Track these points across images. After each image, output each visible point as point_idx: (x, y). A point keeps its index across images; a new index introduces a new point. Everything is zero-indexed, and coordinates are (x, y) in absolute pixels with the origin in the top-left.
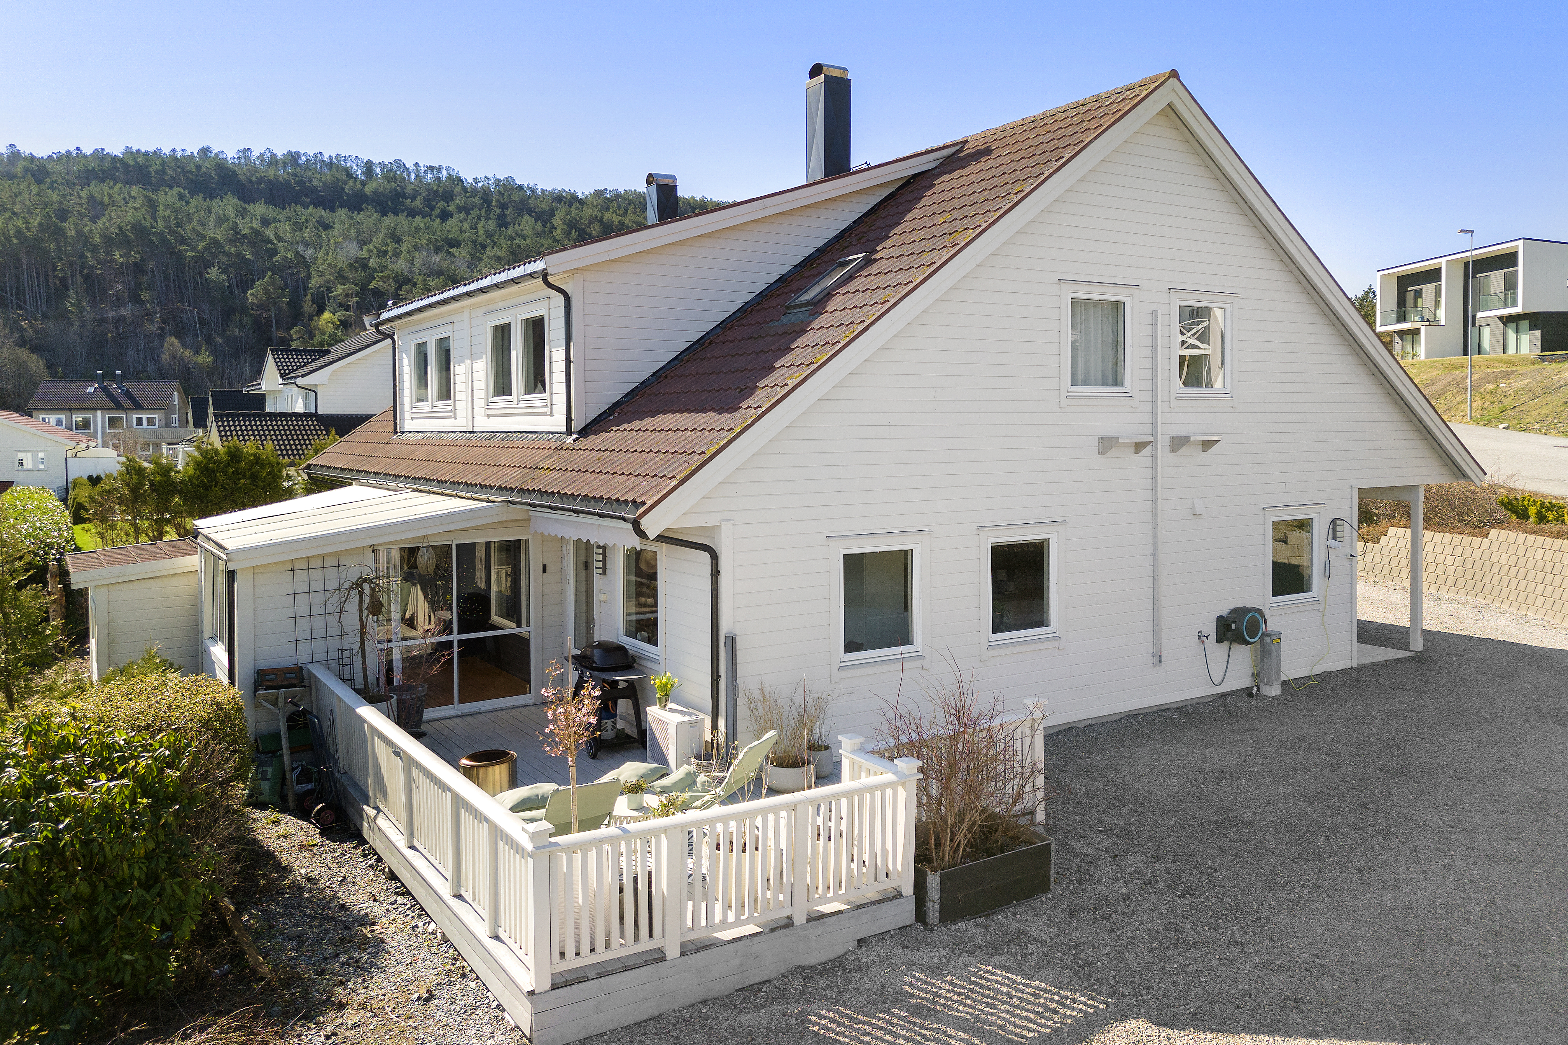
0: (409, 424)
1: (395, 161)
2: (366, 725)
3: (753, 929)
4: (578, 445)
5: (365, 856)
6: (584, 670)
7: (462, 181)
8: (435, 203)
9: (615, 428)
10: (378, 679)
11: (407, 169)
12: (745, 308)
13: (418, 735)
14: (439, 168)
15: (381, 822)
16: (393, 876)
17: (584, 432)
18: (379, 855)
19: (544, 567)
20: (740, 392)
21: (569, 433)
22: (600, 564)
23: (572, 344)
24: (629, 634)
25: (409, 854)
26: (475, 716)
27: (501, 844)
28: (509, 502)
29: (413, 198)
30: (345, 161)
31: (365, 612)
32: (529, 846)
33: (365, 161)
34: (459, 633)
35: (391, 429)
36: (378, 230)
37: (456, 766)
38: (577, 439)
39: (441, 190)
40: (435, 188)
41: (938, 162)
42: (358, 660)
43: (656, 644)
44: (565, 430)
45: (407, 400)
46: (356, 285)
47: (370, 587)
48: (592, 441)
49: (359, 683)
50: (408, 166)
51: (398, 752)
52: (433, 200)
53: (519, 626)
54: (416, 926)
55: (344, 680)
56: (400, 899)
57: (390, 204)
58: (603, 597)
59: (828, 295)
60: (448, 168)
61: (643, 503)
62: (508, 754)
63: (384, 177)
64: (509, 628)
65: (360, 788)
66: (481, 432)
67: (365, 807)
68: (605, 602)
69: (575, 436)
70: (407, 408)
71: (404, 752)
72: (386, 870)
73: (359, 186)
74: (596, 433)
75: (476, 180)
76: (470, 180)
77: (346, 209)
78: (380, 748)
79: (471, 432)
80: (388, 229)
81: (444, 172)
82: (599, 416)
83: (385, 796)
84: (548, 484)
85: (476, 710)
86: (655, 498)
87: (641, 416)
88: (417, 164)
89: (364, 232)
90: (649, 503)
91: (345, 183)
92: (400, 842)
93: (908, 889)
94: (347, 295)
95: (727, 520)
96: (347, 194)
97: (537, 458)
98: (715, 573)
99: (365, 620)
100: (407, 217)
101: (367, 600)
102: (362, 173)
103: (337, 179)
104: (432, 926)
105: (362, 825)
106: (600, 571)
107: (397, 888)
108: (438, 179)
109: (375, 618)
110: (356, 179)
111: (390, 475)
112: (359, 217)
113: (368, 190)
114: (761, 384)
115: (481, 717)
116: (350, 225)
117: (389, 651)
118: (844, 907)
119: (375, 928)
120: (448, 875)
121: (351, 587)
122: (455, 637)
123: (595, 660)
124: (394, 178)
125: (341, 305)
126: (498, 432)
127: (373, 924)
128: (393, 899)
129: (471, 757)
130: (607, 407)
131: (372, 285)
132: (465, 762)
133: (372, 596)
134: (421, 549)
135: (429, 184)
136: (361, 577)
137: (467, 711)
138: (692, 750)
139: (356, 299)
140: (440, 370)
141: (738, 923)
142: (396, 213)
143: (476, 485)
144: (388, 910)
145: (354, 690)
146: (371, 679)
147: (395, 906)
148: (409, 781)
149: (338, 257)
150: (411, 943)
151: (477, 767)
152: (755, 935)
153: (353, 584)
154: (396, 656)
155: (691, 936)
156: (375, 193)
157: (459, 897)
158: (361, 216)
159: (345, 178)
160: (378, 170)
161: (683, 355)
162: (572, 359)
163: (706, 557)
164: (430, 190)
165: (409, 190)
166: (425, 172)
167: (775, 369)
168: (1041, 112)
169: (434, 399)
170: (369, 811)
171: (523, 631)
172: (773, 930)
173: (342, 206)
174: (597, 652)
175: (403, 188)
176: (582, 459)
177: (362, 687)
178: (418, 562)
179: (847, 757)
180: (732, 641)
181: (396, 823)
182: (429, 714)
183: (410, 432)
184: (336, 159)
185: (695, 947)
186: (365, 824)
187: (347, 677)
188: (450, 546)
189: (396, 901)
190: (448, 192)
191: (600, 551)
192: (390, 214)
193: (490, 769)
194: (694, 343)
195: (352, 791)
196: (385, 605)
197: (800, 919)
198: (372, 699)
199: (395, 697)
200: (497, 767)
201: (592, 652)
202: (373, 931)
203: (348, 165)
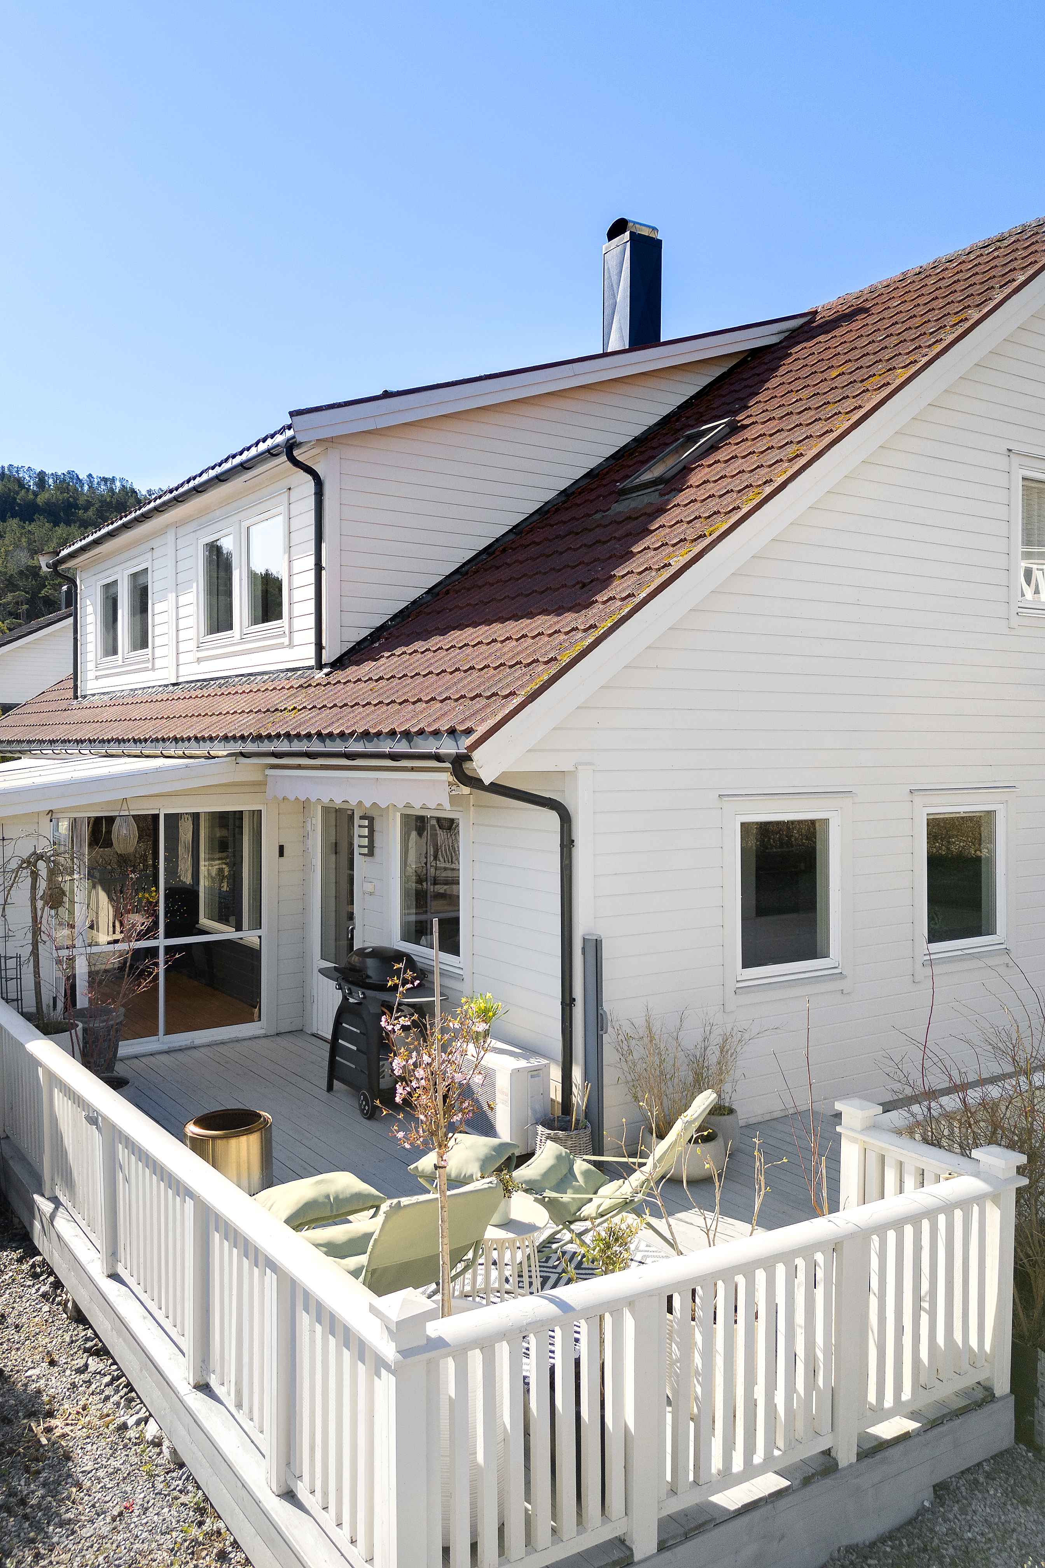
0: (91, 684)
1: (69, 473)
2: (40, 1070)
3: (771, 1483)
4: (332, 679)
5: (36, 1276)
6: (353, 988)
7: (136, 492)
8: (108, 514)
9: (387, 654)
10: (55, 999)
11: (81, 481)
12: (546, 509)
13: (117, 1083)
14: (113, 480)
15: (62, 1224)
16: (79, 1318)
17: (339, 664)
18: (56, 1277)
19: (281, 849)
20: (582, 588)
21: (320, 666)
22: (365, 842)
23: (324, 545)
24: (405, 938)
25: (110, 1288)
26: (188, 1052)
27: (304, 1320)
28: (242, 754)
29: (86, 509)
30: (17, 472)
31: (40, 904)
32: (389, 1350)
33: (38, 471)
34: (167, 936)
35: (71, 693)
36: (50, 539)
37: (180, 1135)
38: (331, 673)
39: (114, 501)
40: (108, 500)
41: (782, 336)
42: (28, 971)
43: (455, 951)
44: (312, 662)
45: (91, 656)
46: (27, 593)
47: (48, 867)
48: (352, 672)
49: (30, 1005)
50: (81, 477)
51: (94, 1119)
52: (106, 511)
53: (239, 928)
54: (124, 1427)
55: (7, 1001)
56: (94, 1364)
57: (62, 514)
58: (369, 887)
59: (686, 470)
60: (122, 480)
61: (469, 732)
62: (260, 1116)
63: (57, 488)
64: (225, 932)
65: (29, 1164)
66: (187, 682)
67: (36, 1197)
68: (371, 894)
69: (326, 670)
70: (91, 666)
71: (105, 1119)
72: (70, 1305)
73: (31, 496)
74: (358, 663)
75: (149, 491)
76: (144, 492)
77: (18, 519)
78: (62, 1106)
79: (174, 685)
80: (60, 538)
81: (118, 484)
82: (359, 643)
83: (69, 1183)
84: (300, 725)
85: (188, 1043)
86: (490, 723)
87: (425, 635)
88: (90, 476)
89: (35, 541)
90: (481, 730)
91: (17, 493)
92: (96, 1267)
93: (1002, 1385)
94: (17, 603)
95: (586, 764)
96: (19, 505)
97: (276, 699)
98: (567, 844)
99: (39, 913)
100: (79, 528)
101: (42, 885)
102: (35, 484)
103: (9, 489)
104: (151, 1430)
105: (32, 1225)
106: (365, 851)
107: (88, 1339)
108: (112, 490)
109: (53, 912)
110: (28, 489)
111: (69, 741)
112: (31, 527)
113: (40, 500)
114: (619, 572)
115: (196, 1054)
116: (22, 534)
117: (71, 960)
118: (912, 1425)
119: (53, 1422)
120: (186, 1343)
121: (20, 867)
122: (161, 942)
123: (370, 973)
124: (67, 489)
125: (10, 614)
126: (212, 679)
127: (50, 1414)
128: (81, 1363)
129: (203, 1122)
130: (367, 632)
131: (43, 593)
132: (192, 1129)
133: (50, 879)
134: (118, 820)
135: (102, 496)
136: (35, 853)
137: (176, 1045)
138: (534, 1111)
139: (25, 607)
140: (133, 614)
141: (751, 1472)
142: (68, 523)
143: (189, 739)
144: (74, 1385)
145: (22, 1014)
146: (46, 999)
147: (85, 1377)
148: (112, 1167)
149: (8, 565)
150: (117, 1464)
151: (214, 1138)
152: (779, 1494)
153: (23, 862)
154: (81, 968)
155: (674, 1506)
156: (48, 503)
157: (204, 1388)
158: (32, 526)
159: (16, 488)
160: (51, 481)
161: (467, 568)
162: (324, 565)
163: (553, 818)
164: (102, 499)
165: (81, 501)
166: (98, 483)
167: (632, 555)
168: (932, 261)
169: (126, 651)
170: (44, 1205)
171: (249, 937)
172: (807, 1481)
173: (13, 517)
174: (370, 963)
175: (75, 499)
176: (343, 694)
177: (33, 1010)
178: (114, 836)
179: (854, 1140)
180: (595, 947)
181: (87, 1230)
182: (126, 1048)
183: (94, 695)
184: (9, 470)
185: (681, 1531)
186: (37, 1225)
187: (12, 995)
188: (156, 817)
189: (86, 1366)
190: (122, 504)
191: (366, 823)
192: (62, 525)
193: (233, 1142)
194: (480, 553)
195: (16, 1167)
196: (67, 893)
197: (846, 1456)
198: (48, 1028)
199: (81, 1025)
200: (243, 1139)
201: (364, 963)
202: (49, 1430)
203: (21, 475)
